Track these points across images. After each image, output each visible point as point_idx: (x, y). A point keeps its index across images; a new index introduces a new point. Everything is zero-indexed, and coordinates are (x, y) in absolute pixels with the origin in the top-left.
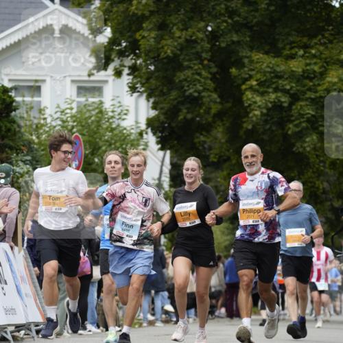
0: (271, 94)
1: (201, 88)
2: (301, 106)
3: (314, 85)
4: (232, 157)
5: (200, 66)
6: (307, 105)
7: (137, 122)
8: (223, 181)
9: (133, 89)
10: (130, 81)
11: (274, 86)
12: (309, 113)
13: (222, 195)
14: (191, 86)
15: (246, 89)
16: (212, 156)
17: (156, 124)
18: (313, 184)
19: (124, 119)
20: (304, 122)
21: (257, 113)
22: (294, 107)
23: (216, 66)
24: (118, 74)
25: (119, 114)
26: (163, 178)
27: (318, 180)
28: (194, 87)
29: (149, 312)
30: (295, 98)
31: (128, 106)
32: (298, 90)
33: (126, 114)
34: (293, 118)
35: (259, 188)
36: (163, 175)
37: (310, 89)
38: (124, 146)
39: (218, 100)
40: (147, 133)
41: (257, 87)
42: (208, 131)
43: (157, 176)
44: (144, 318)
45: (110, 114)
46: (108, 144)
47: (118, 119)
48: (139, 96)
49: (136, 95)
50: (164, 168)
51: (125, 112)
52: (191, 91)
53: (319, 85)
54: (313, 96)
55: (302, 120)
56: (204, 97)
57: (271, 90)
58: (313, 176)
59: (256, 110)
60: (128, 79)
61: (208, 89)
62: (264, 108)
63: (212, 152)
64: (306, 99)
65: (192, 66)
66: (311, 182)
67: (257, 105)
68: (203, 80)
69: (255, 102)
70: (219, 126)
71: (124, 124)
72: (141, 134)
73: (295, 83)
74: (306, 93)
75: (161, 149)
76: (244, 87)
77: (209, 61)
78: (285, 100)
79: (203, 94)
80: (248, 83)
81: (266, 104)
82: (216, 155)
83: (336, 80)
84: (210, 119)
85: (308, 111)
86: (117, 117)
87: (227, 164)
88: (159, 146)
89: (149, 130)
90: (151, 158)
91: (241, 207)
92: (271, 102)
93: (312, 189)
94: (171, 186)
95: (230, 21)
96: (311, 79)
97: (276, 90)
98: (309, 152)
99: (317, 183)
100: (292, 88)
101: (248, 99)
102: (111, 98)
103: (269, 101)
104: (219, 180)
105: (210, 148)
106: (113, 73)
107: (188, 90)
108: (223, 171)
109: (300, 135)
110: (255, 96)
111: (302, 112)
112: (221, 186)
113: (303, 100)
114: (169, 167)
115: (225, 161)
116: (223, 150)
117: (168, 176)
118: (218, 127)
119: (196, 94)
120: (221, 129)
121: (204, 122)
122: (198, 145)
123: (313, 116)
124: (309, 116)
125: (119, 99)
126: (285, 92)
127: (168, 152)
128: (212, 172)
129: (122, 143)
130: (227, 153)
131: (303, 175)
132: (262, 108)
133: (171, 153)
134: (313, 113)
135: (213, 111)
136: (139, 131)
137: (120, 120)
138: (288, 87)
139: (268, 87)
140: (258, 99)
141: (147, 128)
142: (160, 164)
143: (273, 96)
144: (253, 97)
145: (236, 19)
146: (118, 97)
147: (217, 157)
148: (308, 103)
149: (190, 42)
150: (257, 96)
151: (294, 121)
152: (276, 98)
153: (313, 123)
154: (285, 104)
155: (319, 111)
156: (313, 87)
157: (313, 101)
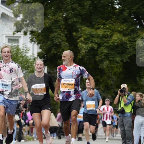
0: (89, 44)
1: (61, 41)
2: (102, 49)
5: (61, 31)
6: (104, 49)
7: (33, 54)
9: (32, 40)
10: (31, 37)
11: (91, 40)
14: (56, 40)
15: (79, 42)
17: (42, 55)
19: (28, 53)
20: (103, 56)
21: (84, 51)
22: (99, 49)
23: (67, 31)
24: (25, 34)
25: (26, 51)
28: (58, 40)
30: (100, 45)
31: (29, 47)
32: (101, 42)
33: (28, 51)
34: (98, 54)
35: (74, 74)
37: (105, 42)
38: (28, 64)
39: (68, 45)
41: (84, 41)
45: (22, 50)
46: (21, 63)
48: (34, 43)
49: (33, 43)
51: (28, 50)
52: (56, 42)
53: (109, 40)
54: (107, 45)
56: (62, 44)
57: (89, 42)
58: (107, 78)
59: (83, 50)
60: (30, 36)
61: (64, 41)
64: (104, 46)
65: (57, 31)
66: (106, 81)
68: (61, 37)
69: (83, 47)
71: (28, 55)
72: (35, 59)
73: (99, 39)
74: (104, 44)
76: (78, 41)
77: (64, 29)
78: (95, 46)
80: (80, 39)
81: (87, 48)
83: (116, 38)
85: (105, 51)
86: (25, 52)
91: (62, 81)
92: (89, 47)
93: (106, 84)
95: (73, 13)
96: (106, 38)
97: (92, 42)
98: (105, 68)
99: (108, 81)
100: (98, 41)
101: (80, 46)
102: (22, 44)
106: (23, 33)
107: (55, 41)
109: (102, 61)
110: (83, 44)
111: (102, 52)
113: (102, 46)
119: (58, 43)
121: (61, 55)
123: (107, 53)
124: (105, 53)
125: (25, 44)
126: (96, 43)
127: (46, 67)
131: (102, 78)
132: (86, 50)
133: (48, 67)
134: (107, 52)
136: (34, 58)
138: (97, 41)
139: (88, 41)
140: (84, 46)
141: (38, 57)
143: (90, 45)
144: (82, 45)
145: (76, 12)
148: (105, 48)
149: (56, 21)
152: (92, 45)
153: (107, 56)
154: (96, 48)
155: (109, 51)
156: (107, 41)
157: (107, 47)
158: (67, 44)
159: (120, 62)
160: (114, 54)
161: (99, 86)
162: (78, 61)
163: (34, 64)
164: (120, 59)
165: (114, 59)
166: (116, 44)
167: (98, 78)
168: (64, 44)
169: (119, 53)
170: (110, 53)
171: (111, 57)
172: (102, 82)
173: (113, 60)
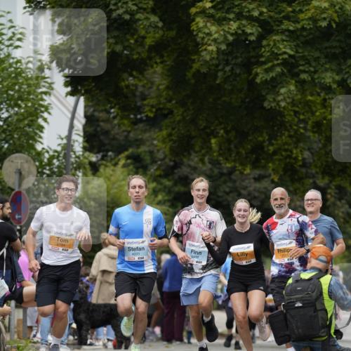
0: (232, 22)
1: (135, 8)
2: (274, 40)
3: (294, 11)
4: (176, 111)
6: (283, 41)
7: (36, 53)
8: (160, 144)
11: (236, 10)
12: (285, 53)
13: (160, 165)
14: (120, 4)
15: (197, 14)
16: (147, 109)
18: (289, 153)
19: (17, 47)
20: (278, 65)
21: (212, 48)
22: (264, 43)
25: (10, 39)
26: (74, 137)
27: (296, 148)
28: (125, 6)
29: (49, 332)
30: (267, 28)
32: (271, 17)
33: (19, 40)
34: (263, 59)
36: (74, 132)
37: (287, 18)
38: (17, 87)
39: (160, 24)
40: (49, 68)
41: (212, 11)
42: (141, 72)
43: (65, 133)
44: (42, 340)
47: (8, 46)
50: (76, 122)
51: (19, 36)
52: (120, 11)
53: (301, 11)
54: (291, 28)
55: (276, 62)
56: (139, 20)
57: (232, 16)
58: (290, 141)
59: (210, 45)
61: (145, 9)
62: (223, 42)
63: (145, 102)
64: (283, 32)
66: (286, 150)
67: (212, 38)
69: (209, 34)
70: (156, 63)
71: (17, 54)
72: (41, 69)
73: (266, 8)
74: (281, 22)
75: (72, 94)
76: (193, 10)
78: (252, 30)
79: (138, 16)
80: (200, 4)
81: (225, 37)
82: (152, 106)
83: (326, 5)
84: (144, 55)
85: (284, 50)
86: (7, 43)
87: (167, 121)
88: (69, 89)
89: (54, 64)
90: (57, 106)
92: (232, 34)
93: (288, 160)
94: (85, 149)
97: (239, 16)
98: (284, 108)
99: (295, 151)
100: (261, 13)
101: (199, 30)
103: (228, 32)
104: (155, 142)
105: (144, 98)
107: (115, 10)
108: (161, 130)
109: (273, 85)
110: (209, 24)
111: (276, 51)
112: (158, 151)
113: (277, 33)
114: (83, 121)
115: (165, 116)
116: (163, 100)
117: (82, 134)
118: (155, 66)
119: (127, 17)
120: (159, 69)
121: (135, 57)
122: (125, 90)
123: (290, 56)
124: (286, 56)
125: (9, 17)
126: (251, 19)
127: (82, 99)
128: (145, 131)
129: (14, 81)
130: (169, 105)
131: (276, 140)
132: (220, 43)
133: (86, 100)
134: (292, 53)
135: (149, 41)
136: (39, 64)
137: (10, 48)
138: (256, 14)
139: (228, 11)
140: (213, 29)
141: (51, 62)
142: (70, 116)
143: (234, 26)
144: (206, 26)
146: (9, 13)
147: (154, 110)
148: (284, 38)
150: (213, 24)
151: (264, 63)
152: (239, 28)
153: (291, 66)
154: (253, 38)
155: (300, 51)
156: (292, 14)
157: (292, 34)
158: (154, 19)
159: (335, 86)
160: (317, 59)
161: (265, 167)
162: (193, 81)
163: (38, 86)
164: (337, 78)
165: (316, 76)
166: (324, 24)
167: (260, 139)
168: (147, 19)
169: (332, 57)
170: (303, 58)
171: (304, 72)
172: (275, 153)
173: (313, 79)
